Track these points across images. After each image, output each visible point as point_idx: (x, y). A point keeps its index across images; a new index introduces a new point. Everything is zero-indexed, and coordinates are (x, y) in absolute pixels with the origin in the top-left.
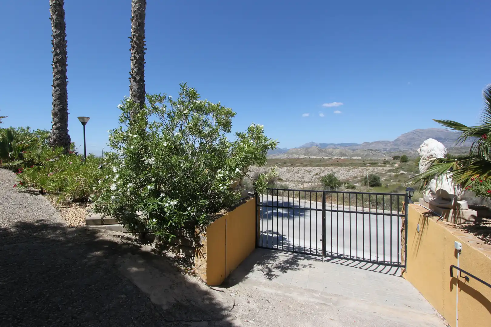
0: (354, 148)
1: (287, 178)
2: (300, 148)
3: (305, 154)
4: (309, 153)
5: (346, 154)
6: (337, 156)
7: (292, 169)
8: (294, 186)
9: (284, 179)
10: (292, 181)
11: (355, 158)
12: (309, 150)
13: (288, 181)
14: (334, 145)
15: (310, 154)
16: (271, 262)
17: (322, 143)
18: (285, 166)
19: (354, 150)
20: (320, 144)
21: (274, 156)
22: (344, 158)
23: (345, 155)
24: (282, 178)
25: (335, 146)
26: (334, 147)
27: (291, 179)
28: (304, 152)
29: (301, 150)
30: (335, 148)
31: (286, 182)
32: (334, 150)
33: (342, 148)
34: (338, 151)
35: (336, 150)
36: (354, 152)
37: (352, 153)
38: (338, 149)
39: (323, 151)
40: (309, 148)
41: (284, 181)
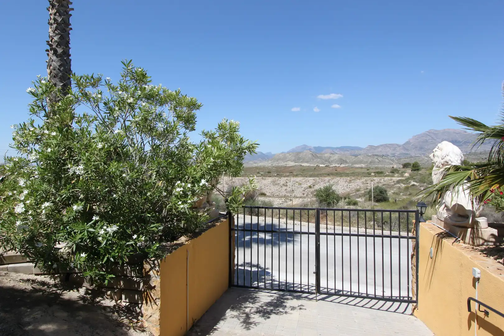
0: (357, 152)
3: (294, 161)
4: (301, 159)
5: (346, 160)
6: (336, 163)
7: (278, 180)
9: (268, 194)
10: (278, 197)
11: (357, 166)
12: (301, 155)
13: (273, 196)
15: (301, 161)
16: (249, 306)
18: (269, 177)
19: (356, 156)
20: (315, 148)
21: (255, 163)
22: (344, 165)
23: (346, 162)
24: (266, 193)
25: (333, 150)
26: (331, 151)
27: (277, 194)
28: (293, 158)
29: (290, 155)
31: (270, 198)
32: (332, 155)
33: (342, 153)
34: (336, 157)
35: (334, 155)
36: (357, 158)
37: (354, 160)
38: (337, 154)
39: (318, 157)
40: (300, 153)
41: (268, 196)
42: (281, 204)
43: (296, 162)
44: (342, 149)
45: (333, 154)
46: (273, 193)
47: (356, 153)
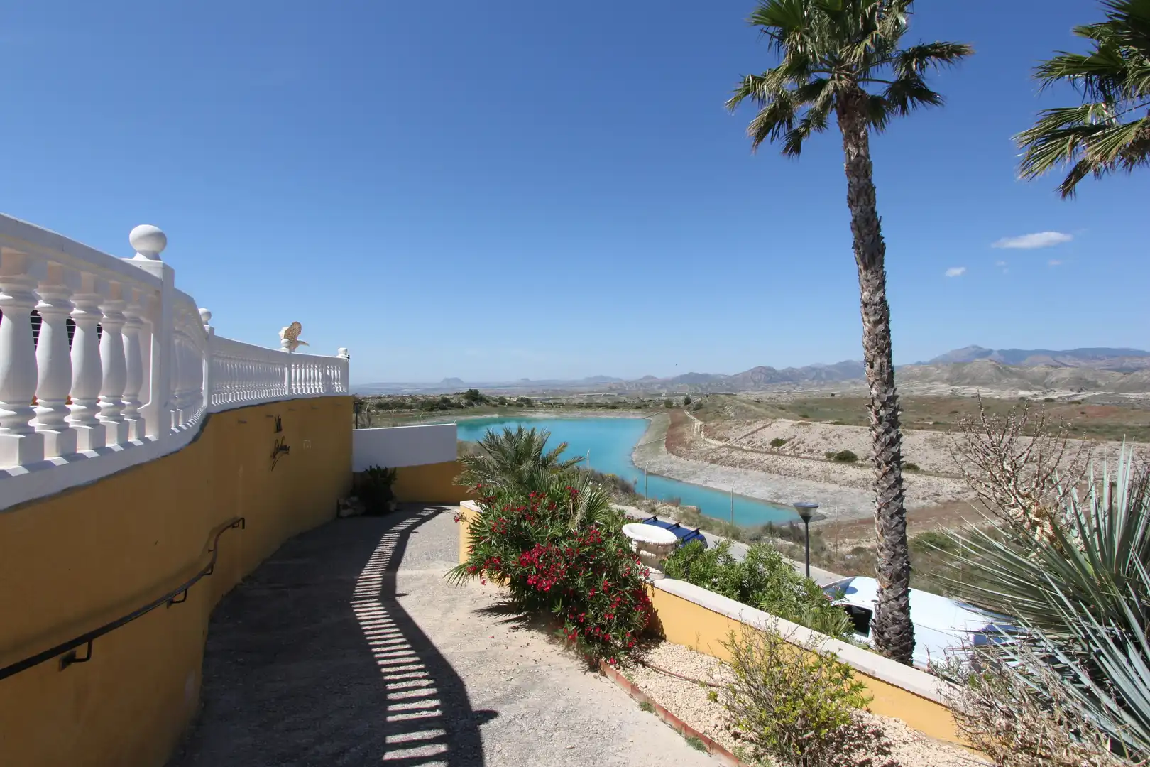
0: (1128, 363)
1: (933, 465)
2: (935, 363)
3: (950, 381)
4: (966, 378)
5: (1096, 382)
6: (1064, 387)
7: (942, 437)
8: (960, 490)
9: (922, 467)
10: (948, 475)
11: (1133, 396)
12: (966, 369)
13: (937, 474)
14: (1054, 354)
15: (968, 380)
17: (1007, 348)
18: (919, 429)
19: (1127, 371)
20: (1001, 352)
21: (855, 384)
22: (1090, 394)
23: (1096, 386)
24: (918, 465)
25: (1056, 359)
26: (1050, 360)
27: (947, 469)
28: (946, 376)
29: (938, 368)
30: (1056, 364)
31: (931, 477)
32: (1051, 370)
33: (1083, 364)
34: (1065, 373)
35: (1058, 370)
36: (1130, 377)
37: (1121, 381)
38: (1067, 366)
39: (1013, 374)
40: (964, 363)
41: (923, 471)
42: (959, 493)
43: (954, 383)
44: (1079, 354)
45: (1056, 367)
46: (936, 467)
47: (1124, 364)
